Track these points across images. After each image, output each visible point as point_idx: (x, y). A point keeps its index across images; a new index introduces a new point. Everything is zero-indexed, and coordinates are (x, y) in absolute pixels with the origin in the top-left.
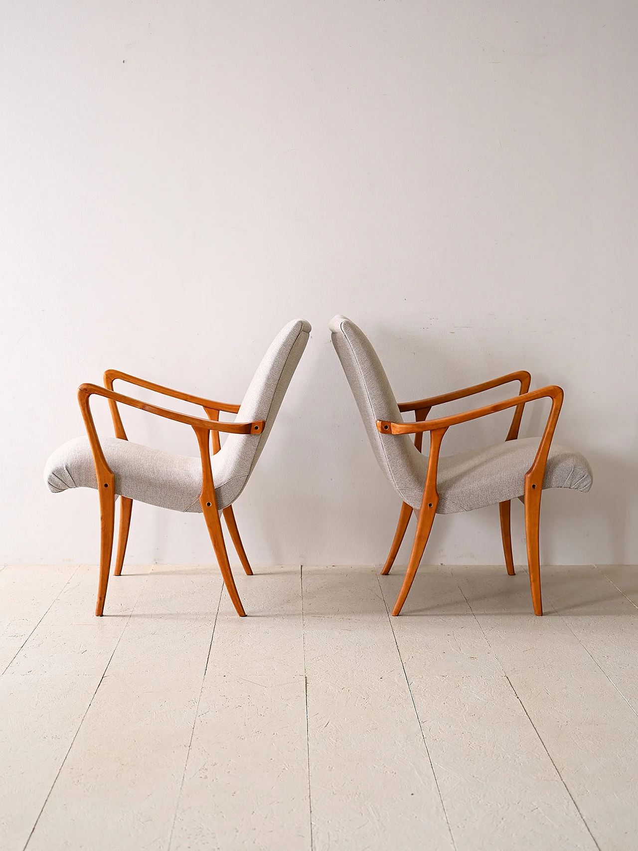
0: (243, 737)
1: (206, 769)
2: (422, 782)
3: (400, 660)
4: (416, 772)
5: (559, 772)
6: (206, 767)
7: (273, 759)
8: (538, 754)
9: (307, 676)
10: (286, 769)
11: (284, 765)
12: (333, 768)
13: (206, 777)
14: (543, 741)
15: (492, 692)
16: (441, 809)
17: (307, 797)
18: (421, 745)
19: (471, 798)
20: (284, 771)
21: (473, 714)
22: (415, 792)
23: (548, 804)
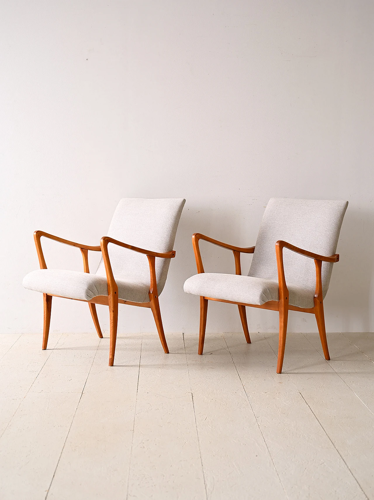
0: (161, 426)
1: (143, 443)
2: (260, 449)
3: (241, 384)
4: (257, 444)
5: (334, 443)
6: (143, 442)
7: (179, 437)
8: (321, 434)
9: (192, 393)
10: (187, 442)
11: (185, 441)
12: (212, 442)
13: (144, 447)
14: (323, 427)
15: (293, 401)
16: (272, 464)
17: (200, 458)
18: (258, 430)
19: (287, 458)
20: (186, 444)
21: (284, 413)
22: (257, 455)
23: (329, 461)
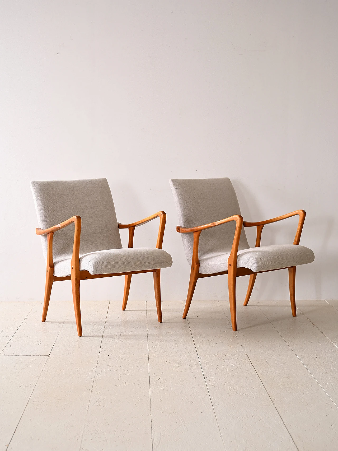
0: (118, 385)
2: (206, 407)
3: (195, 347)
4: (203, 402)
5: (273, 401)
6: (100, 400)
7: (133, 396)
8: (262, 393)
9: (149, 355)
10: (139, 401)
11: (138, 399)
12: (162, 400)
13: (100, 405)
15: (240, 363)
16: (215, 420)
17: (150, 415)
18: (205, 389)
19: (230, 414)
20: (138, 402)
21: (231, 373)
22: (203, 412)
23: (267, 417)
